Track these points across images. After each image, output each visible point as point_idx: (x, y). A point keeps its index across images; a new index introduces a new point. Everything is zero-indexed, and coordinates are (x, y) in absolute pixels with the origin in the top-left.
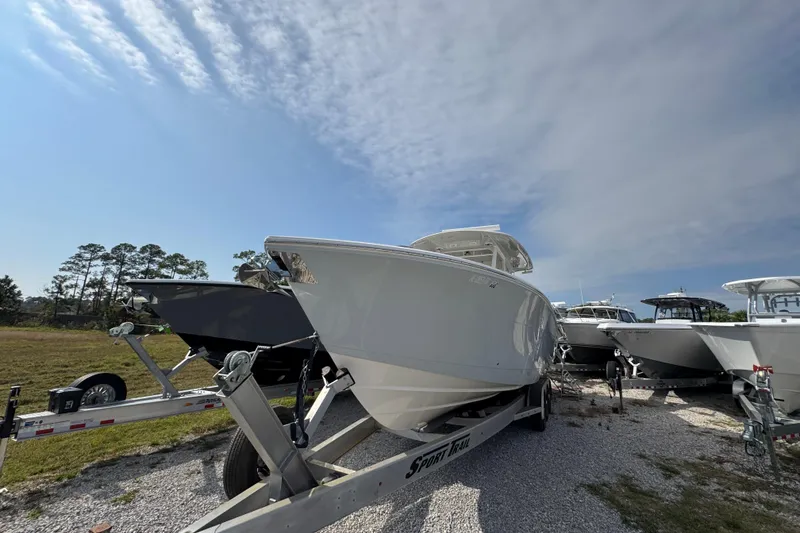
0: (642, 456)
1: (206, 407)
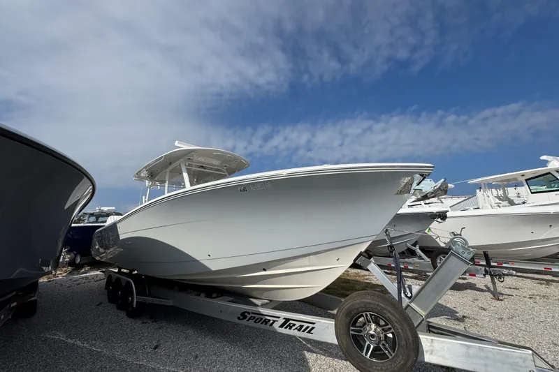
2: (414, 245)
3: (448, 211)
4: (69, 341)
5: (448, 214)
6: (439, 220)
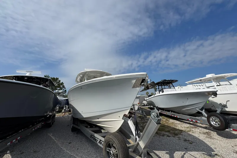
2: (202, 109)
3: (217, 91)
4: (52, 137)
5: (218, 93)
6: (213, 96)
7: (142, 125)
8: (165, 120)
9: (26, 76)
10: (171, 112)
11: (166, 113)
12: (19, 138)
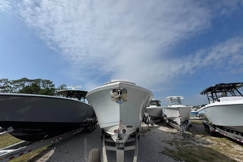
0: (163, 141)
1: (10, 158)
4: (85, 142)
7: (180, 146)
8: (225, 145)
9: (72, 91)
10: (236, 134)
11: (226, 134)
12: (61, 138)
